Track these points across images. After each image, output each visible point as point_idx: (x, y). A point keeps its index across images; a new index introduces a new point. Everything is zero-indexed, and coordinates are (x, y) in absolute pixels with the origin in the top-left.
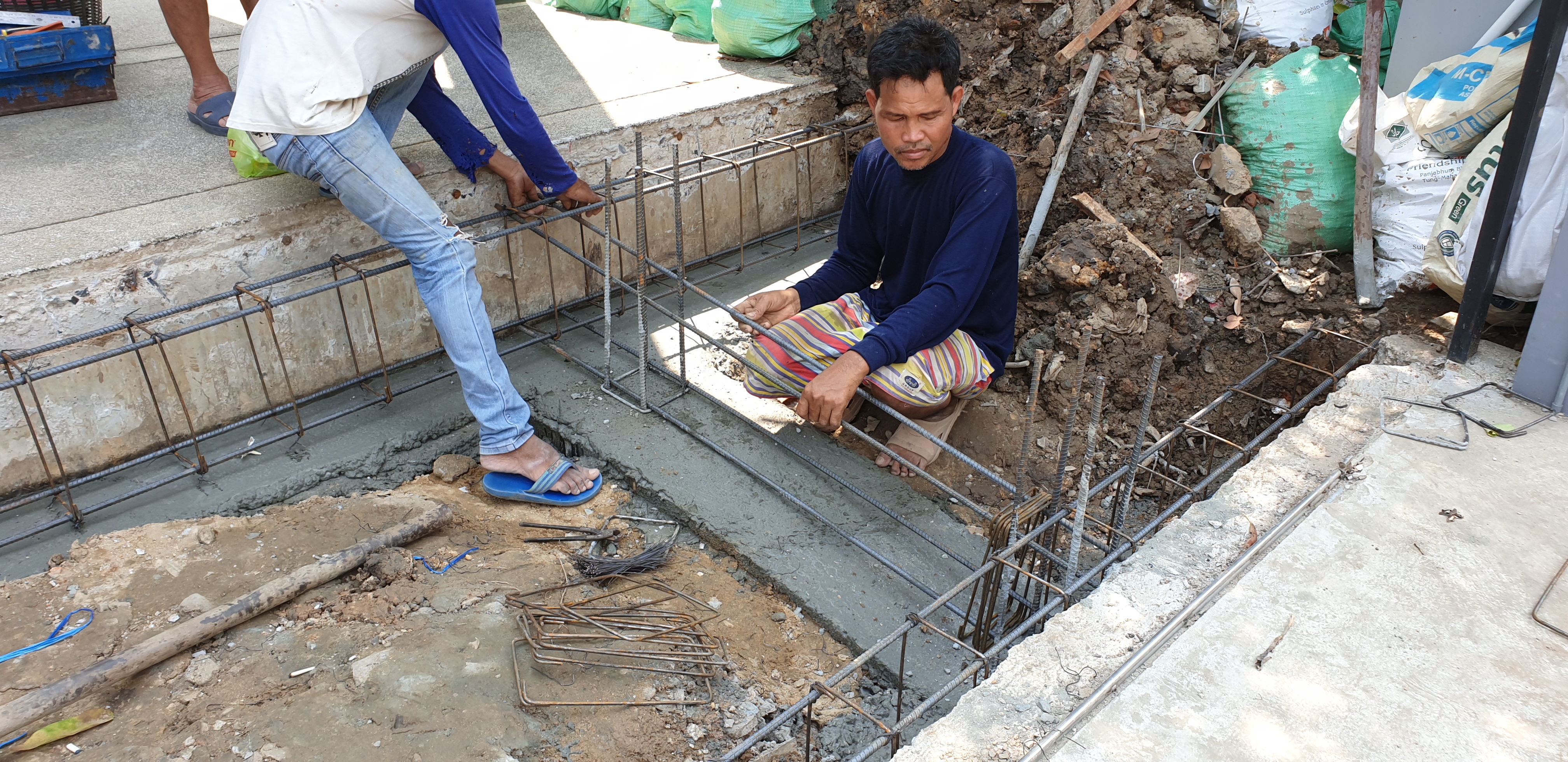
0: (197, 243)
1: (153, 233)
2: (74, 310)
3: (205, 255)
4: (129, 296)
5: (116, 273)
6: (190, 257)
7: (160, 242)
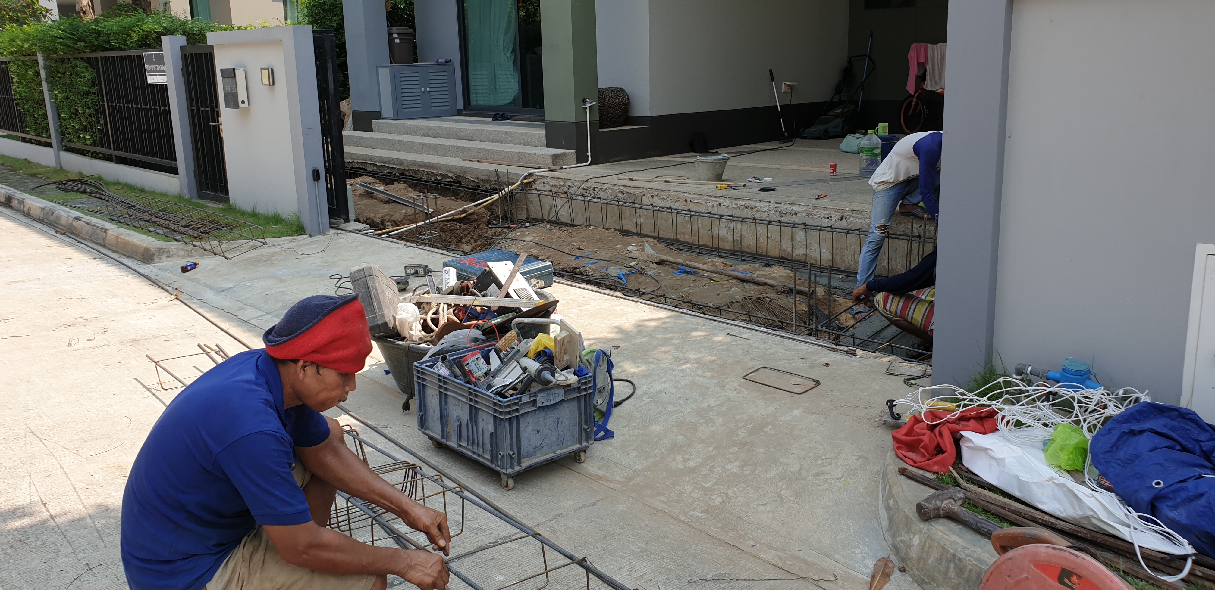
0: (861, 214)
1: (852, 208)
2: (827, 220)
3: (861, 218)
4: (840, 222)
5: (839, 215)
6: (857, 217)
7: (853, 210)
